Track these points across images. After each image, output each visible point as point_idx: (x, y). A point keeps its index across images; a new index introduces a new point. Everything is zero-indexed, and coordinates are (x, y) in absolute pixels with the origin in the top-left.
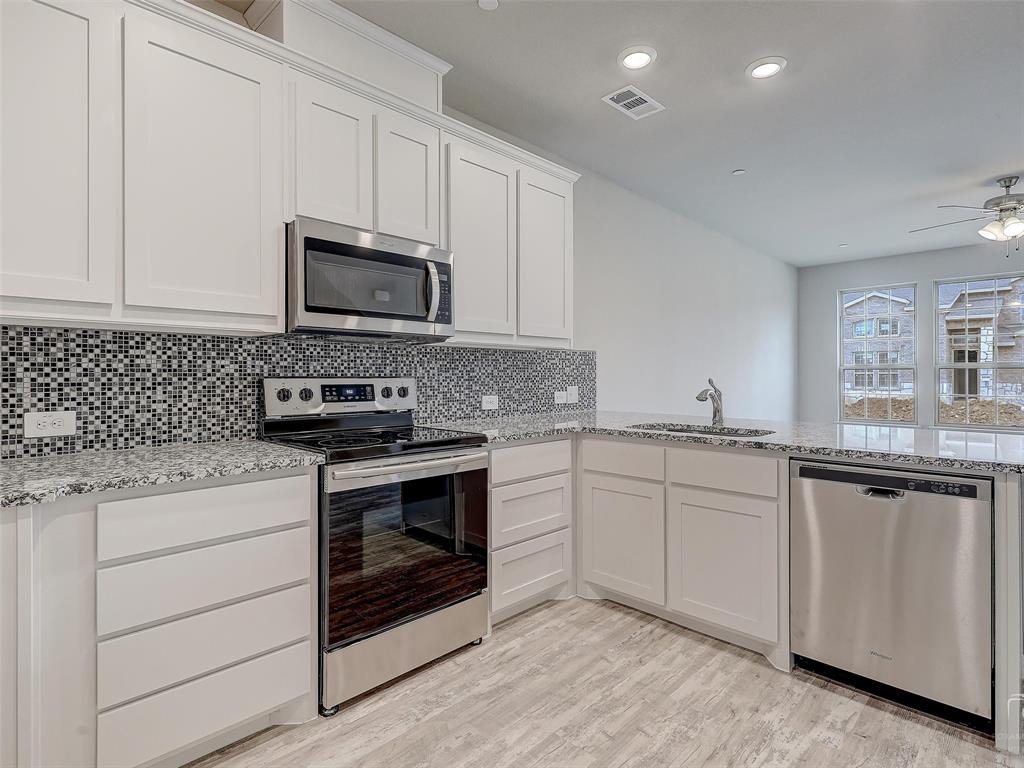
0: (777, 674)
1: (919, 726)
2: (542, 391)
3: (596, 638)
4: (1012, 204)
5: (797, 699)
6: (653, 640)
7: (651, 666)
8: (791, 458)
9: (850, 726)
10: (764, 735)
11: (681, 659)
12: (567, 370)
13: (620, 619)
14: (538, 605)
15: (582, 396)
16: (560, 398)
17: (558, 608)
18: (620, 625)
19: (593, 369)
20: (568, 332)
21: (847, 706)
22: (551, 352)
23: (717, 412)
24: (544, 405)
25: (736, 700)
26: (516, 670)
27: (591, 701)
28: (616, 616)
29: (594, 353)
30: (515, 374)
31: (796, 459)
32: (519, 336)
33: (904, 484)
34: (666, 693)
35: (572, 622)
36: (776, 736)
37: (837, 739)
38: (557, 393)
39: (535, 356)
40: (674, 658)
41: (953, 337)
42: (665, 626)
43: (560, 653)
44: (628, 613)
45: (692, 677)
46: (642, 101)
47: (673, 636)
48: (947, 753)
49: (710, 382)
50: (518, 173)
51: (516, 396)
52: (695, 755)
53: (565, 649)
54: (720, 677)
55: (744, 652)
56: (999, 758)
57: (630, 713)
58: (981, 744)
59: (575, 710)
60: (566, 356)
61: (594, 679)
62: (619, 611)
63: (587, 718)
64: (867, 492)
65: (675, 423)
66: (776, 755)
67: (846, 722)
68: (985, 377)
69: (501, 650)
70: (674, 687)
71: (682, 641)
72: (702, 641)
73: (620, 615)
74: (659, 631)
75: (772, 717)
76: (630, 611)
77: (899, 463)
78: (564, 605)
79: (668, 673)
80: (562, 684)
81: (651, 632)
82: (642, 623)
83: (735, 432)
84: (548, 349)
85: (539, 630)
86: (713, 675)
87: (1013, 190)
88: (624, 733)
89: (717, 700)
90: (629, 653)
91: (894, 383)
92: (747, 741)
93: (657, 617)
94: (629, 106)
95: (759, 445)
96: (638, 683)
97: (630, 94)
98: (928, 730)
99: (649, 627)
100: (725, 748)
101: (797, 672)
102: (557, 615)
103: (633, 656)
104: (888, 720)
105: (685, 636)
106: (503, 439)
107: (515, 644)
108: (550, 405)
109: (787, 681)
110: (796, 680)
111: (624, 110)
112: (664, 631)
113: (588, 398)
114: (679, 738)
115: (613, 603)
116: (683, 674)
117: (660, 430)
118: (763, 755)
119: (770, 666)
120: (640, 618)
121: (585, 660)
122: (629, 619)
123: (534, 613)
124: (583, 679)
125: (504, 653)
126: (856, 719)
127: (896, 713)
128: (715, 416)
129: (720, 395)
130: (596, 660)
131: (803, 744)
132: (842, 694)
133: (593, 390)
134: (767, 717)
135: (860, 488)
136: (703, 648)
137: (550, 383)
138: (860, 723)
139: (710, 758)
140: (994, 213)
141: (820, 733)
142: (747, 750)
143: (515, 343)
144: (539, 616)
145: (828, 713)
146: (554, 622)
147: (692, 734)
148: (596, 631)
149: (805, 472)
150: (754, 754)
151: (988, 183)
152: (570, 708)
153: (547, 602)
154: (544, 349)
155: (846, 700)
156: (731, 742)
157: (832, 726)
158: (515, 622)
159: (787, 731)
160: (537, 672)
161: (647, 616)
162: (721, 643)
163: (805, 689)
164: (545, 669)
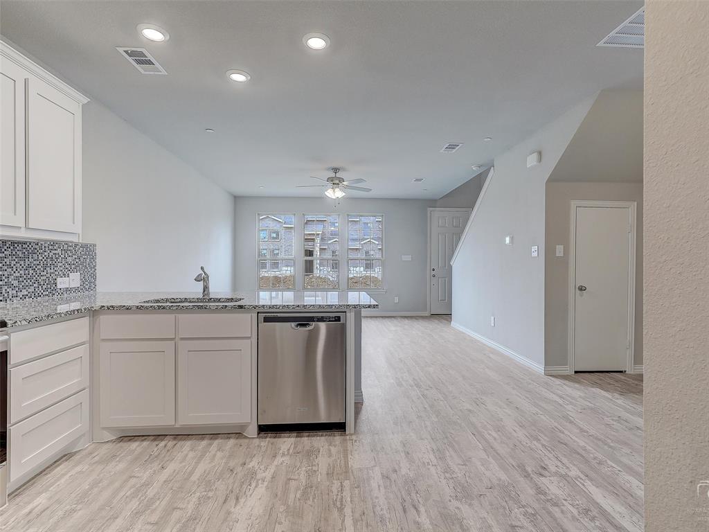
0: (251, 440)
1: (318, 438)
2: (44, 278)
3: (121, 466)
4: (337, 182)
5: (263, 449)
6: (168, 451)
7: (171, 467)
8: (258, 313)
9: (291, 451)
10: (252, 474)
11: (191, 454)
12: (69, 260)
13: (138, 446)
14: (55, 462)
15: (83, 281)
16: (62, 283)
17: (77, 457)
18: (139, 450)
19: (93, 259)
20: (78, 228)
21: (287, 442)
22: (54, 243)
23: (206, 288)
24: (46, 289)
25: (232, 464)
26: (50, 519)
27: (131, 509)
28: (134, 445)
29: (95, 245)
30: (13, 263)
31: (261, 313)
32: (27, 228)
33: (312, 319)
34: (187, 479)
35: (96, 462)
36: (258, 472)
37: (287, 459)
38: (59, 280)
39: (36, 247)
40: (187, 455)
41: (306, 243)
42: (175, 439)
43: (91, 488)
44: (143, 441)
45: (202, 462)
46: (150, 62)
47: (181, 443)
48: (330, 445)
49: (202, 268)
50: (26, 81)
51: (15, 283)
52: (215, 505)
53: (95, 484)
54: (219, 454)
55: (229, 436)
56: (348, 437)
57: (164, 503)
58: (341, 435)
59: (119, 521)
60: (68, 248)
61: (128, 494)
62: (136, 441)
63: (131, 521)
64: (297, 326)
65: (175, 297)
66: (260, 482)
67: (289, 450)
68: (316, 264)
69: (27, 510)
70: (191, 473)
71: (188, 444)
72: (203, 439)
73: (136, 444)
74: (171, 444)
75: (253, 464)
76: (144, 438)
77: (311, 309)
78: (84, 453)
79: (184, 467)
80: (101, 509)
81: (165, 446)
82: (156, 443)
83: (219, 300)
84: (50, 241)
85: (63, 481)
86: (215, 455)
87: (338, 175)
88: (163, 517)
89: (221, 469)
90: (153, 465)
91: (277, 267)
92: (243, 482)
93: (167, 435)
94: (139, 62)
95: (241, 307)
96: (165, 481)
97: (142, 54)
98: (322, 438)
99: (163, 443)
100: (232, 492)
101: (261, 435)
102: (79, 462)
103: (156, 466)
104: (307, 441)
105: (191, 440)
106: (24, 322)
107: (41, 501)
108: (52, 289)
109: (257, 441)
110: (261, 439)
111: (134, 63)
112: (175, 442)
113: (89, 283)
114: (203, 500)
115: (128, 437)
116: (196, 463)
117: (164, 303)
118: (254, 485)
119: (246, 437)
120: (155, 440)
121: (117, 484)
122: (145, 443)
123: (53, 470)
124: (118, 497)
125: (30, 512)
126: (293, 446)
127: (308, 436)
128: (204, 291)
129: (208, 277)
130: (126, 481)
131: (272, 469)
132: (285, 437)
133: (94, 276)
134: (250, 466)
135: (293, 324)
136: (205, 443)
137: (52, 271)
138: (295, 448)
139: (225, 502)
140: (330, 184)
141: (279, 460)
142: (245, 486)
143: (22, 235)
144: (59, 470)
145: (280, 449)
146: (78, 469)
147: (210, 494)
148: (119, 461)
149: (267, 320)
150: (249, 487)
151: (328, 169)
152: (114, 521)
153: (65, 456)
154: (46, 241)
155: (286, 439)
156: (235, 486)
157: (283, 455)
158: (34, 483)
159: (262, 467)
160: (74, 511)
161: (158, 437)
162: (214, 435)
163: (267, 442)
164: (80, 506)
